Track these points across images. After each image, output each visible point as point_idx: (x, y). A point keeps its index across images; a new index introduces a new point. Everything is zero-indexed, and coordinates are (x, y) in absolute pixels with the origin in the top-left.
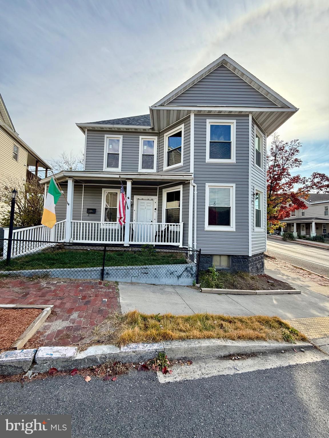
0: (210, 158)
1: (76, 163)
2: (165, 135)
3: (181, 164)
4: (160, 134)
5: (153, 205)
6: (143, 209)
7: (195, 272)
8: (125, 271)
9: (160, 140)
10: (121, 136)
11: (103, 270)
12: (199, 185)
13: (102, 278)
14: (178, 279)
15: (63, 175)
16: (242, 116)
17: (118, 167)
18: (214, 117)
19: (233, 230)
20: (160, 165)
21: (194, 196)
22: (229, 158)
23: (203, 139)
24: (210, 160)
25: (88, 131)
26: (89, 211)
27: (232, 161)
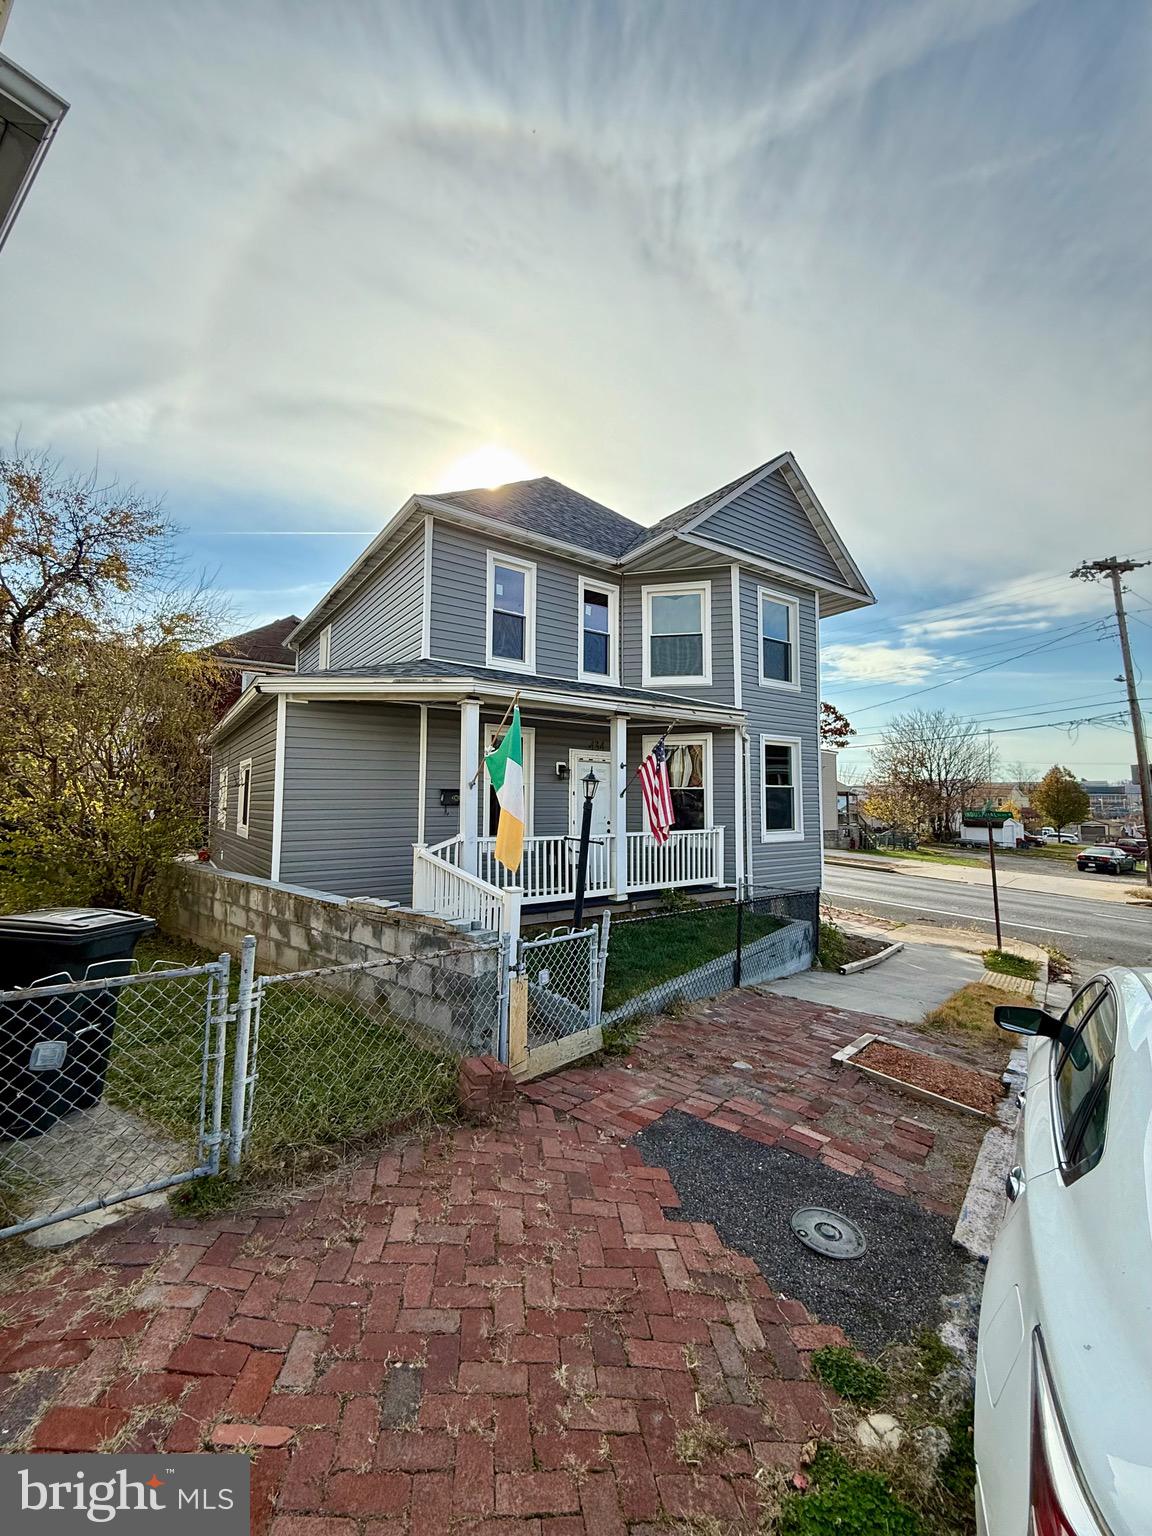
0: (764, 676)
2: (646, 588)
3: (705, 680)
4: (622, 582)
7: (811, 936)
9: (627, 596)
10: (533, 565)
11: (738, 962)
13: (737, 983)
14: (799, 957)
15: (469, 689)
16: (805, 591)
17: (521, 657)
18: (766, 584)
19: (801, 837)
20: (627, 666)
21: (744, 763)
22: (787, 678)
23: (753, 630)
24: (765, 682)
25: (436, 523)
26: (449, 798)
27: (794, 686)
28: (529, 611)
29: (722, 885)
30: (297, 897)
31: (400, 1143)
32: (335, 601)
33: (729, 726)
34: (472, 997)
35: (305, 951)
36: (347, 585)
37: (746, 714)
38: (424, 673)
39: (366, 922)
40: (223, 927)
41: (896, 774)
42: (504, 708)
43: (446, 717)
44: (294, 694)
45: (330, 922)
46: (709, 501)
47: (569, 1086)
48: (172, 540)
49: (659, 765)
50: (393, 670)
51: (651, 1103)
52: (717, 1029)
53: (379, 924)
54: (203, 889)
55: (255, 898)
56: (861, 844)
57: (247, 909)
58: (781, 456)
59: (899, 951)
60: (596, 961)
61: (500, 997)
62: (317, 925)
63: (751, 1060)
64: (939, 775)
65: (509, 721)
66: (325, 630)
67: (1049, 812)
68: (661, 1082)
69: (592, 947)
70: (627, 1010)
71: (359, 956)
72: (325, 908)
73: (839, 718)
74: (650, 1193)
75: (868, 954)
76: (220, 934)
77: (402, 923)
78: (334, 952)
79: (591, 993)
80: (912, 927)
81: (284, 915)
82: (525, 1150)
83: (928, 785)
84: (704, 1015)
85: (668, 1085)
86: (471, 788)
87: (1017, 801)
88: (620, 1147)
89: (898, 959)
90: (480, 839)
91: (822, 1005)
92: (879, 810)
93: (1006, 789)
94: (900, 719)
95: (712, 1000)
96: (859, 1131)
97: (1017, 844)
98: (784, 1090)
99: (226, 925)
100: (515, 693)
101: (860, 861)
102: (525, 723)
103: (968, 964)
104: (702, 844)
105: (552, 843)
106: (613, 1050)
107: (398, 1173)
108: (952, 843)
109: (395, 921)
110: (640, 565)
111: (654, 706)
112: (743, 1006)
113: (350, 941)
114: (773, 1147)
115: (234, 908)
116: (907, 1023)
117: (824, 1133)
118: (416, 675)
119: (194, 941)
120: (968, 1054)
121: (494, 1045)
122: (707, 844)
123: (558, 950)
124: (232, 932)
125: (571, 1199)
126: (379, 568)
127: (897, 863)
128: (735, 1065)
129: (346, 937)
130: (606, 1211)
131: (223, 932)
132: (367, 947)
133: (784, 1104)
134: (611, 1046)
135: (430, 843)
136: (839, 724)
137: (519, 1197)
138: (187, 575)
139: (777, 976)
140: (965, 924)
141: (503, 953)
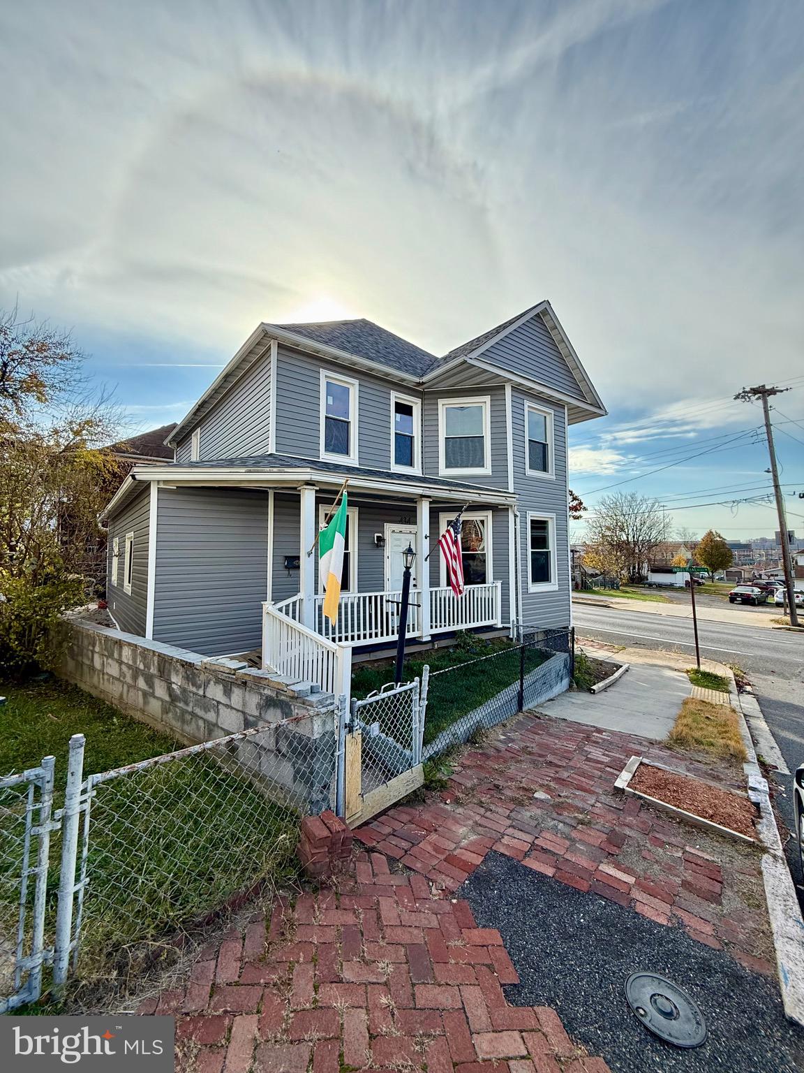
0: (529, 468)
2: (441, 401)
3: (486, 471)
7: (569, 665)
9: (427, 407)
10: (355, 382)
11: (521, 693)
13: (520, 709)
14: (561, 681)
15: (307, 477)
16: (558, 405)
17: (347, 453)
18: (531, 399)
19: (556, 588)
20: (428, 460)
21: (515, 533)
22: (545, 469)
23: (521, 433)
24: (530, 472)
25: (280, 346)
26: (292, 563)
27: (550, 475)
28: (353, 418)
29: (500, 626)
30: (160, 655)
31: (241, 921)
32: (202, 410)
33: (505, 505)
34: (312, 758)
35: (166, 701)
36: (211, 397)
37: (517, 496)
38: (271, 465)
39: (218, 681)
40: (101, 676)
41: (603, 536)
42: (336, 492)
43: (288, 500)
44: (164, 481)
45: (187, 678)
46: (488, 336)
47: (398, 826)
48: (78, 364)
49: (456, 537)
50: (246, 462)
51: (472, 843)
52: (513, 755)
53: (230, 682)
54: (86, 642)
55: (126, 652)
56: (582, 586)
57: (120, 662)
58: (542, 303)
59: (627, 671)
60: (417, 709)
61: (337, 754)
62: (177, 680)
63: (548, 789)
64: (634, 537)
65: (339, 503)
66: (195, 433)
67: (706, 562)
68: (478, 818)
69: (414, 698)
70: (440, 744)
71: (212, 710)
72: (183, 666)
73: (575, 499)
74: (487, 966)
75: (607, 675)
76: (99, 682)
77: (249, 684)
78: (191, 704)
79: (414, 737)
80: (631, 650)
81: (149, 669)
82: (365, 919)
83: (626, 544)
84: (500, 741)
85: (483, 821)
86: (309, 556)
87: (684, 555)
88: (451, 902)
89: (627, 678)
90: (316, 597)
91: (587, 726)
92: (594, 562)
93: (676, 546)
94: (607, 499)
95: (504, 726)
96: (656, 866)
97: (686, 585)
98: (581, 822)
99: (103, 674)
100: (344, 481)
101: (585, 599)
102: (350, 504)
103: (679, 681)
104: (485, 594)
105: (373, 598)
106: (432, 787)
107: (239, 964)
108: (642, 584)
109: (243, 682)
110: (437, 383)
111: (449, 490)
112: (527, 730)
113: (205, 696)
114: (588, 893)
115: (110, 661)
116: (656, 741)
117: (627, 871)
118: (265, 466)
119: (78, 685)
120: (711, 769)
121: (332, 797)
122: (489, 595)
123: (386, 705)
124: (108, 680)
125: (413, 985)
126: (236, 383)
127: (611, 600)
128: (536, 795)
129: (201, 692)
130: (450, 1001)
131: (101, 679)
132: (218, 702)
133: (586, 838)
134: (432, 781)
135: (276, 600)
136: (575, 503)
137: (361, 990)
138: (92, 391)
139: (547, 699)
140: (668, 647)
141: (339, 714)
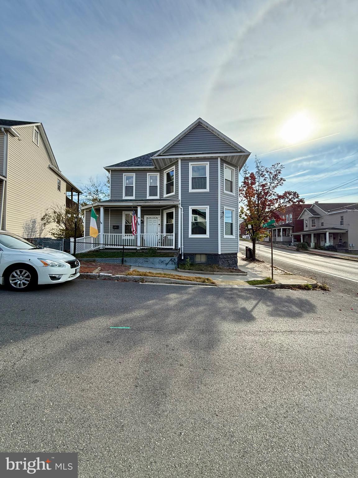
0: (192, 189)
1: (101, 185)
2: (164, 172)
3: (173, 193)
4: (161, 171)
5: (158, 222)
6: (151, 225)
7: (176, 261)
8: (135, 259)
9: (162, 175)
10: (134, 174)
11: (123, 259)
12: (184, 208)
13: (123, 263)
14: (166, 265)
16: (213, 159)
17: (132, 196)
18: (193, 161)
20: (161, 193)
21: (181, 215)
22: (205, 187)
23: (187, 176)
24: (192, 191)
25: (112, 171)
27: (206, 190)
28: (134, 185)
29: (174, 249)
86: (101, 224)
